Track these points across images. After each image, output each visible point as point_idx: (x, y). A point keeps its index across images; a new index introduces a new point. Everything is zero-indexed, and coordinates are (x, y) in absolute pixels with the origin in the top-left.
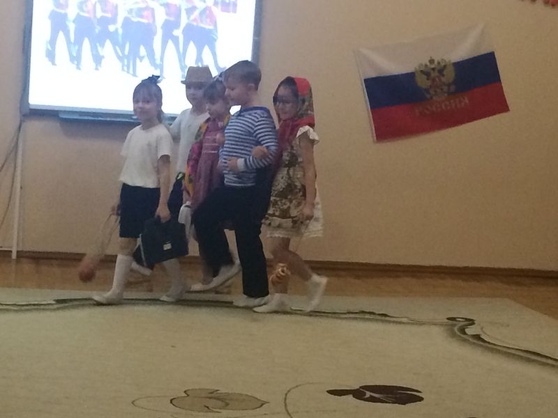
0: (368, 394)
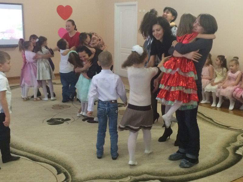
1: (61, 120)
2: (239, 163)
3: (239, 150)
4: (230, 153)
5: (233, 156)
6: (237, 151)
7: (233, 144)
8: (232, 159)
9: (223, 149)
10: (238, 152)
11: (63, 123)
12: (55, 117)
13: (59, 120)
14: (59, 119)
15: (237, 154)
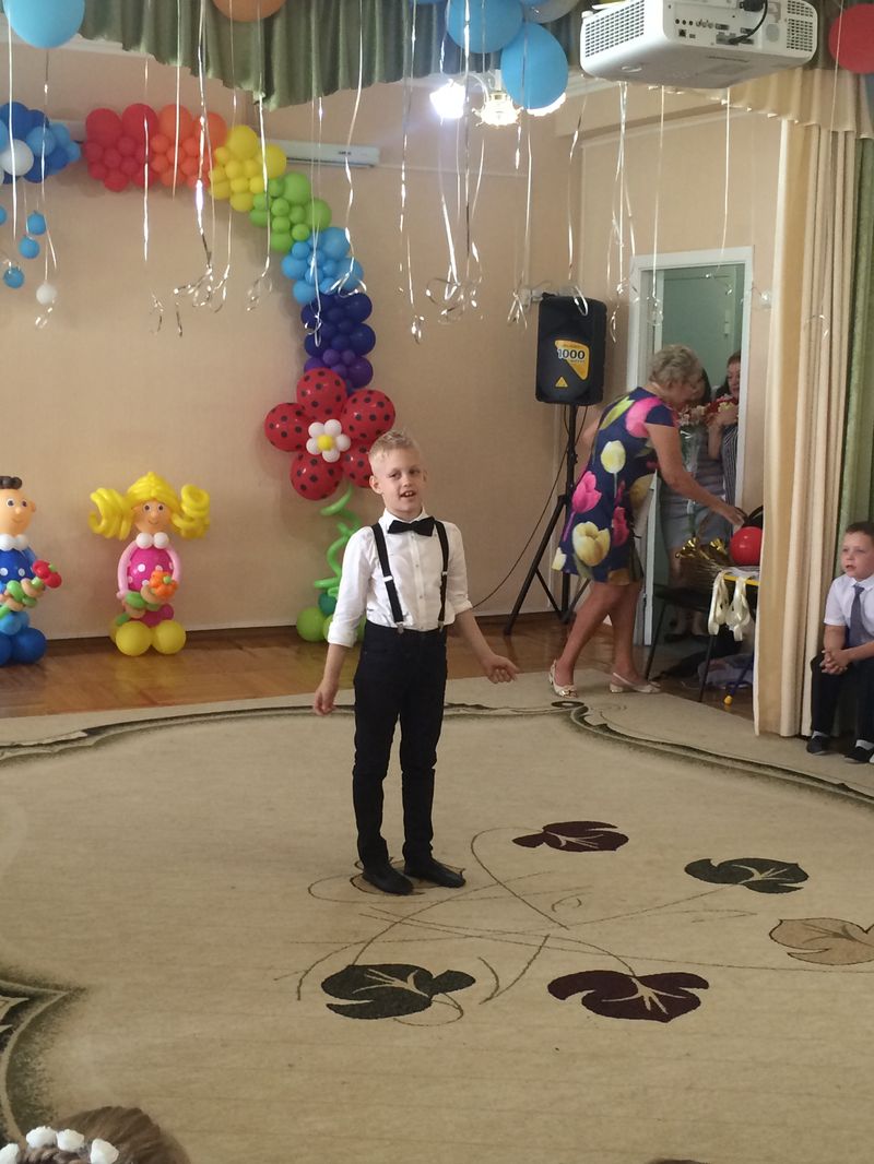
0: (563, 839)
1: (410, 978)
11: (427, 1003)
12: (371, 958)
13: (397, 983)
14: (401, 971)
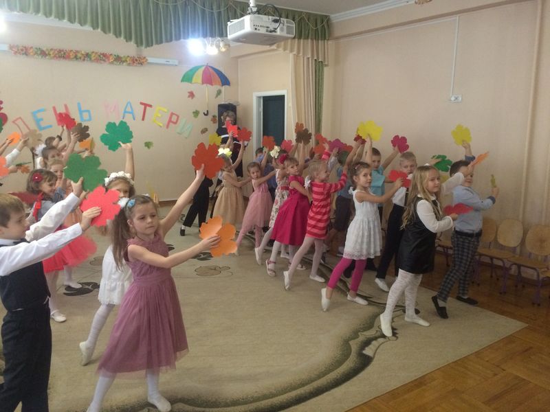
1: (91, 285)
2: (362, 375)
3: (370, 346)
4: (352, 353)
5: (355, 359)
6: (366, 348)
7: (365, 333)
8: (352, 366)
9: (342, 345)
10: (368, 351)
11: (91, 291)
13: (87, 287)
14: (88, 284)
15: (364, 355)
